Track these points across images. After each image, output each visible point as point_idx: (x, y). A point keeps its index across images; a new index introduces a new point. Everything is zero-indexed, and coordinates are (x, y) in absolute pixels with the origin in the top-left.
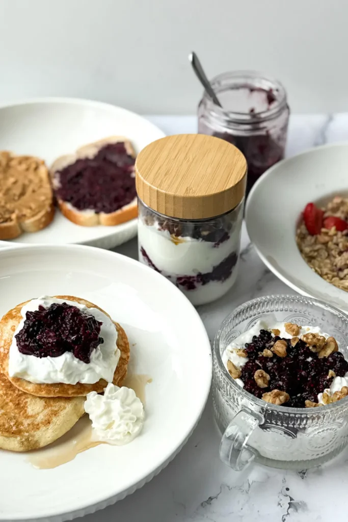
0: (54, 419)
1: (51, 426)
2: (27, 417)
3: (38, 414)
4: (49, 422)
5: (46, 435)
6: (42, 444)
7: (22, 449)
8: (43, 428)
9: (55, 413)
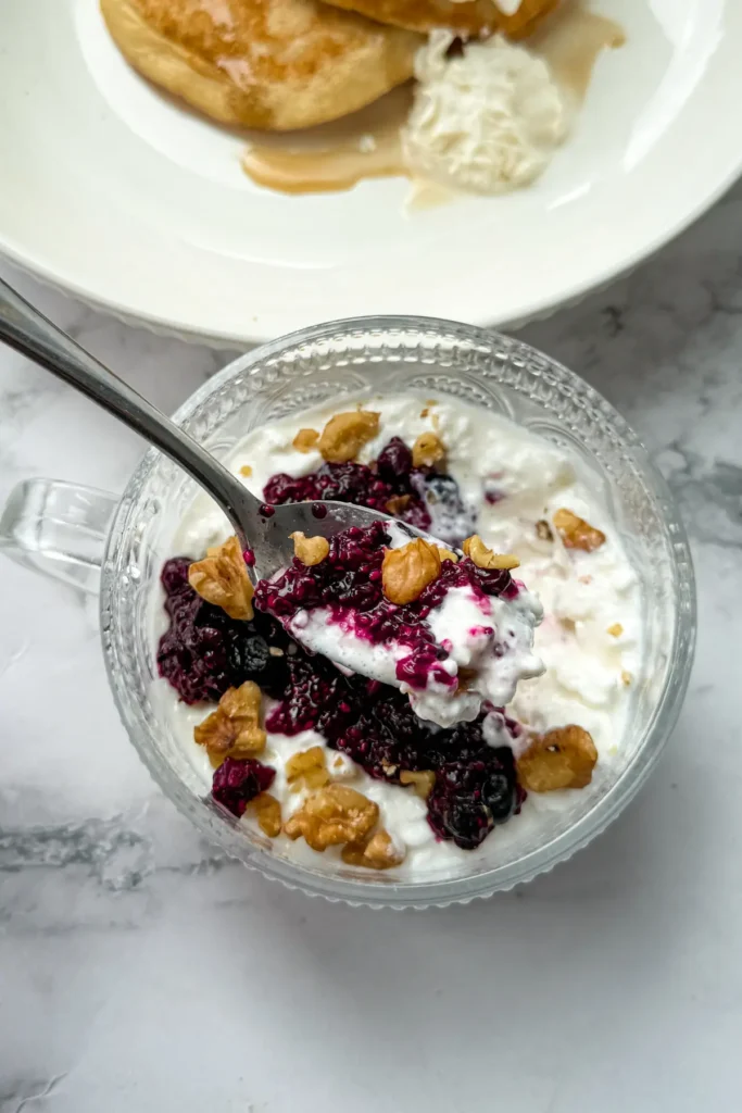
0: (327, 65)
1: (316, 82)
2: (263, 36)
3: (292, 37)
4: (311, 68)
5: (298, 102)
6: (282, 121)
7: (227, 116)
8: (293, 79)
9: (335, 51)
